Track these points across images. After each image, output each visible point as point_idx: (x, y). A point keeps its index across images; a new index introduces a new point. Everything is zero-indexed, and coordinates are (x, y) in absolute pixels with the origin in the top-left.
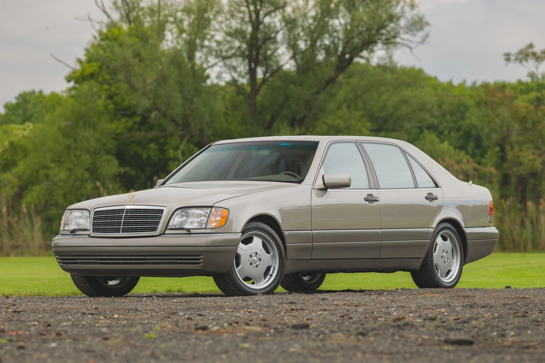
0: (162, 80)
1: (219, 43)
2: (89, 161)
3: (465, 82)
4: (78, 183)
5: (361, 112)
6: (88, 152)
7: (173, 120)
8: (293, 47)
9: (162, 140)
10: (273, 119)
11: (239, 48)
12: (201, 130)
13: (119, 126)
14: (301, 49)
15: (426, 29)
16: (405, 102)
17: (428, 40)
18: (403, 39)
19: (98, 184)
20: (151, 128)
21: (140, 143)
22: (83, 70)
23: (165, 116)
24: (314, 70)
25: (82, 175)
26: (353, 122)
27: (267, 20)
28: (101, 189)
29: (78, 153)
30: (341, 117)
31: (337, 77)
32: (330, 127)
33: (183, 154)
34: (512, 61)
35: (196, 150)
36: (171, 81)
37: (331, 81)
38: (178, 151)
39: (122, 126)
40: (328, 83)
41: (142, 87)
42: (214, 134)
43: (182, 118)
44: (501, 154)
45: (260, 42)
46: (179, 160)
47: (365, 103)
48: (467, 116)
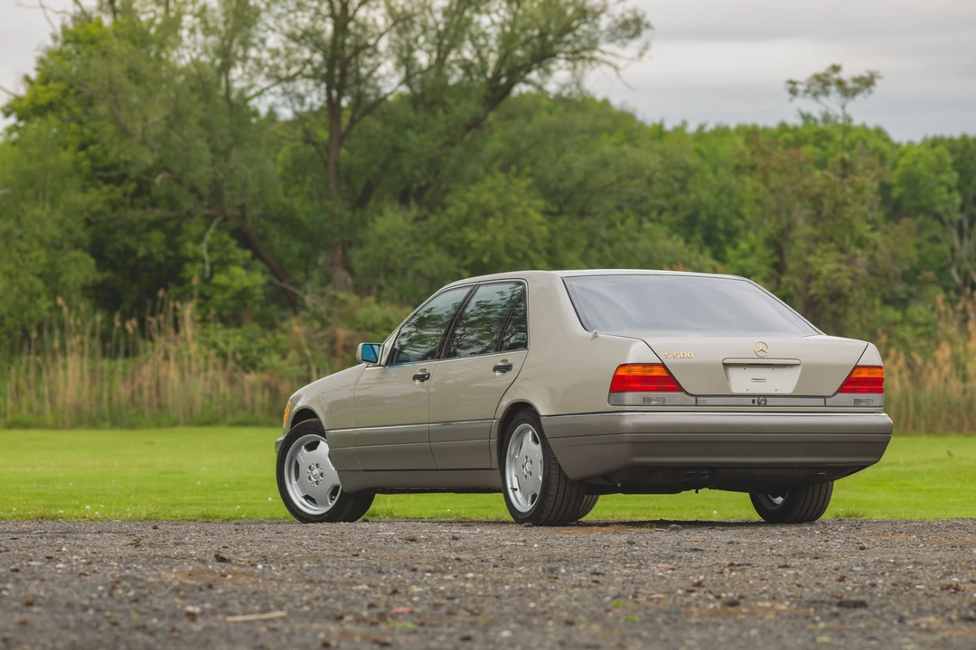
0: (176, 118)
1: (275, 53)
2: (43, 260)
3: (685, 123)
4: (25, 299)
5: (530, 181)
6: (42, 244)
7: (193, 190)
8: (406, 61)
9: (171, 224)
10: (368, 190)
11: (309, 61)
12: (242, 208)
13: (96, 198)
14: (420, 66)
15: (646, 33)
16: (604, 164)
17: (648, 53)
18: (603, 52)
19: (60, 301)
20: (154, 204)
21: (131, 229)
22: (36, 95)
23: (179, 181)
24: (444, 104)
25: (32, 285)
26: (514, 199)
27: (362, 13)
28: (65, 310)
29: (24, 246)
30: (492, 189)
31: (486, 117)
32: (471, 206)
33: (210, 249)
34: (800, 94)
35: (233, 243)
36: (192, 121)
37: (476, 124)
38: (201, 244)
39: (102, 198)
40: (468, 128)
41: (140, 130)
42: (264, 216)
43: (210, 186)
44: (776, 259)
45: (348, 52)
46: (203, 261)
47: (533, 164)
48: (690, 186)
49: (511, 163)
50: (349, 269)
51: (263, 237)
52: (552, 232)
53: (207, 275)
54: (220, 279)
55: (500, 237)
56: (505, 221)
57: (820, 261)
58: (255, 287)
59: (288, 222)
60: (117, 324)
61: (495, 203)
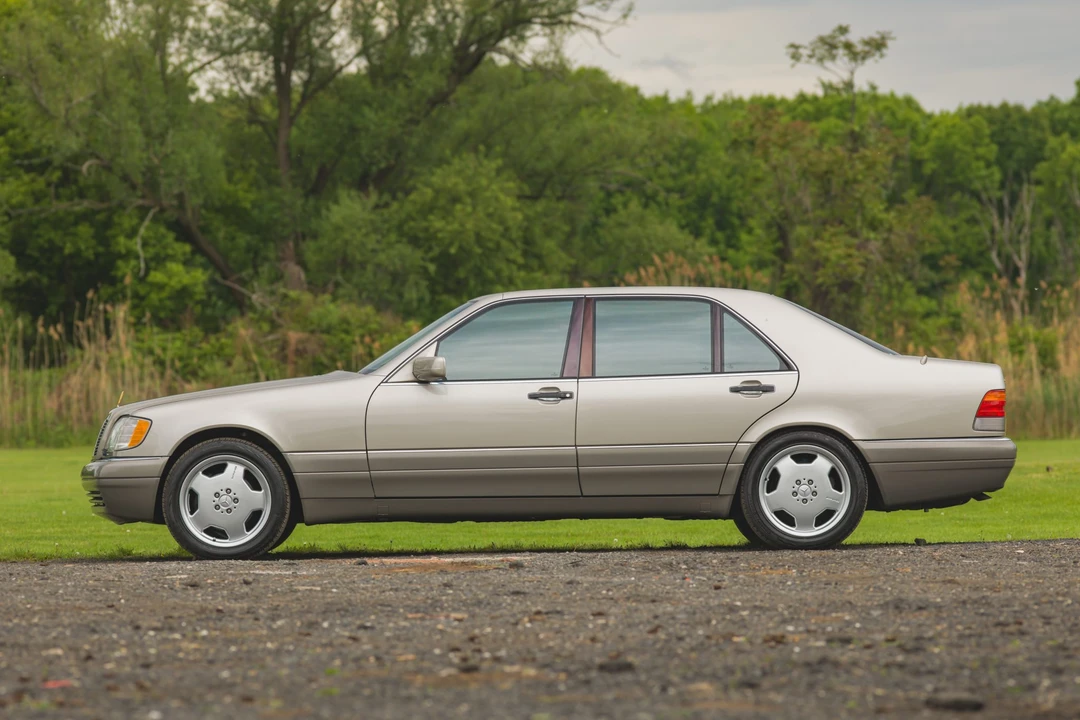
0: (102, 99)
1: (216, 23)
3: (690, 96)
5: (500, 162)
7: (125, 178)
8: (363, 30)
9: (101, 217)
10: (323, 176)
11: (256, 31)
12: (180, 197)
13: (16, 189)
14: (379, 34)
16: (586, 141)
17: (633, 14)
18: (582, 15)
20: (82, 195)
21: (57, 223)
23: (108, 169)
24: (405, 77)
26: (484, 182)
30: (459, 173)
31: (452, 91)
32: (437, 192)
33: (145, 244)
34: (804, 58)
35: (171, 236)
36: (123, 101)
37: (440, 99)
38: (136, 239)
39: (23, 189)
40: (433, 103)
41: (63, 112)
42: (205, 206)
43: (144, 174)
44: (780, 244)
45: (298, 19)
46: (137, 257)
47: (508, 143)
48: (700, 165)
49: (479, 141)
50: (302, 264)
51: (205, 230)
52: (527, 218)
53: (142, 273)
54: (157, 276)
55: (469, 225)
56: (474, 207)
57: (828, 246)
58: (195, 285)
59: (232, 212)
60: (41, 330)
61: (462, 187)
